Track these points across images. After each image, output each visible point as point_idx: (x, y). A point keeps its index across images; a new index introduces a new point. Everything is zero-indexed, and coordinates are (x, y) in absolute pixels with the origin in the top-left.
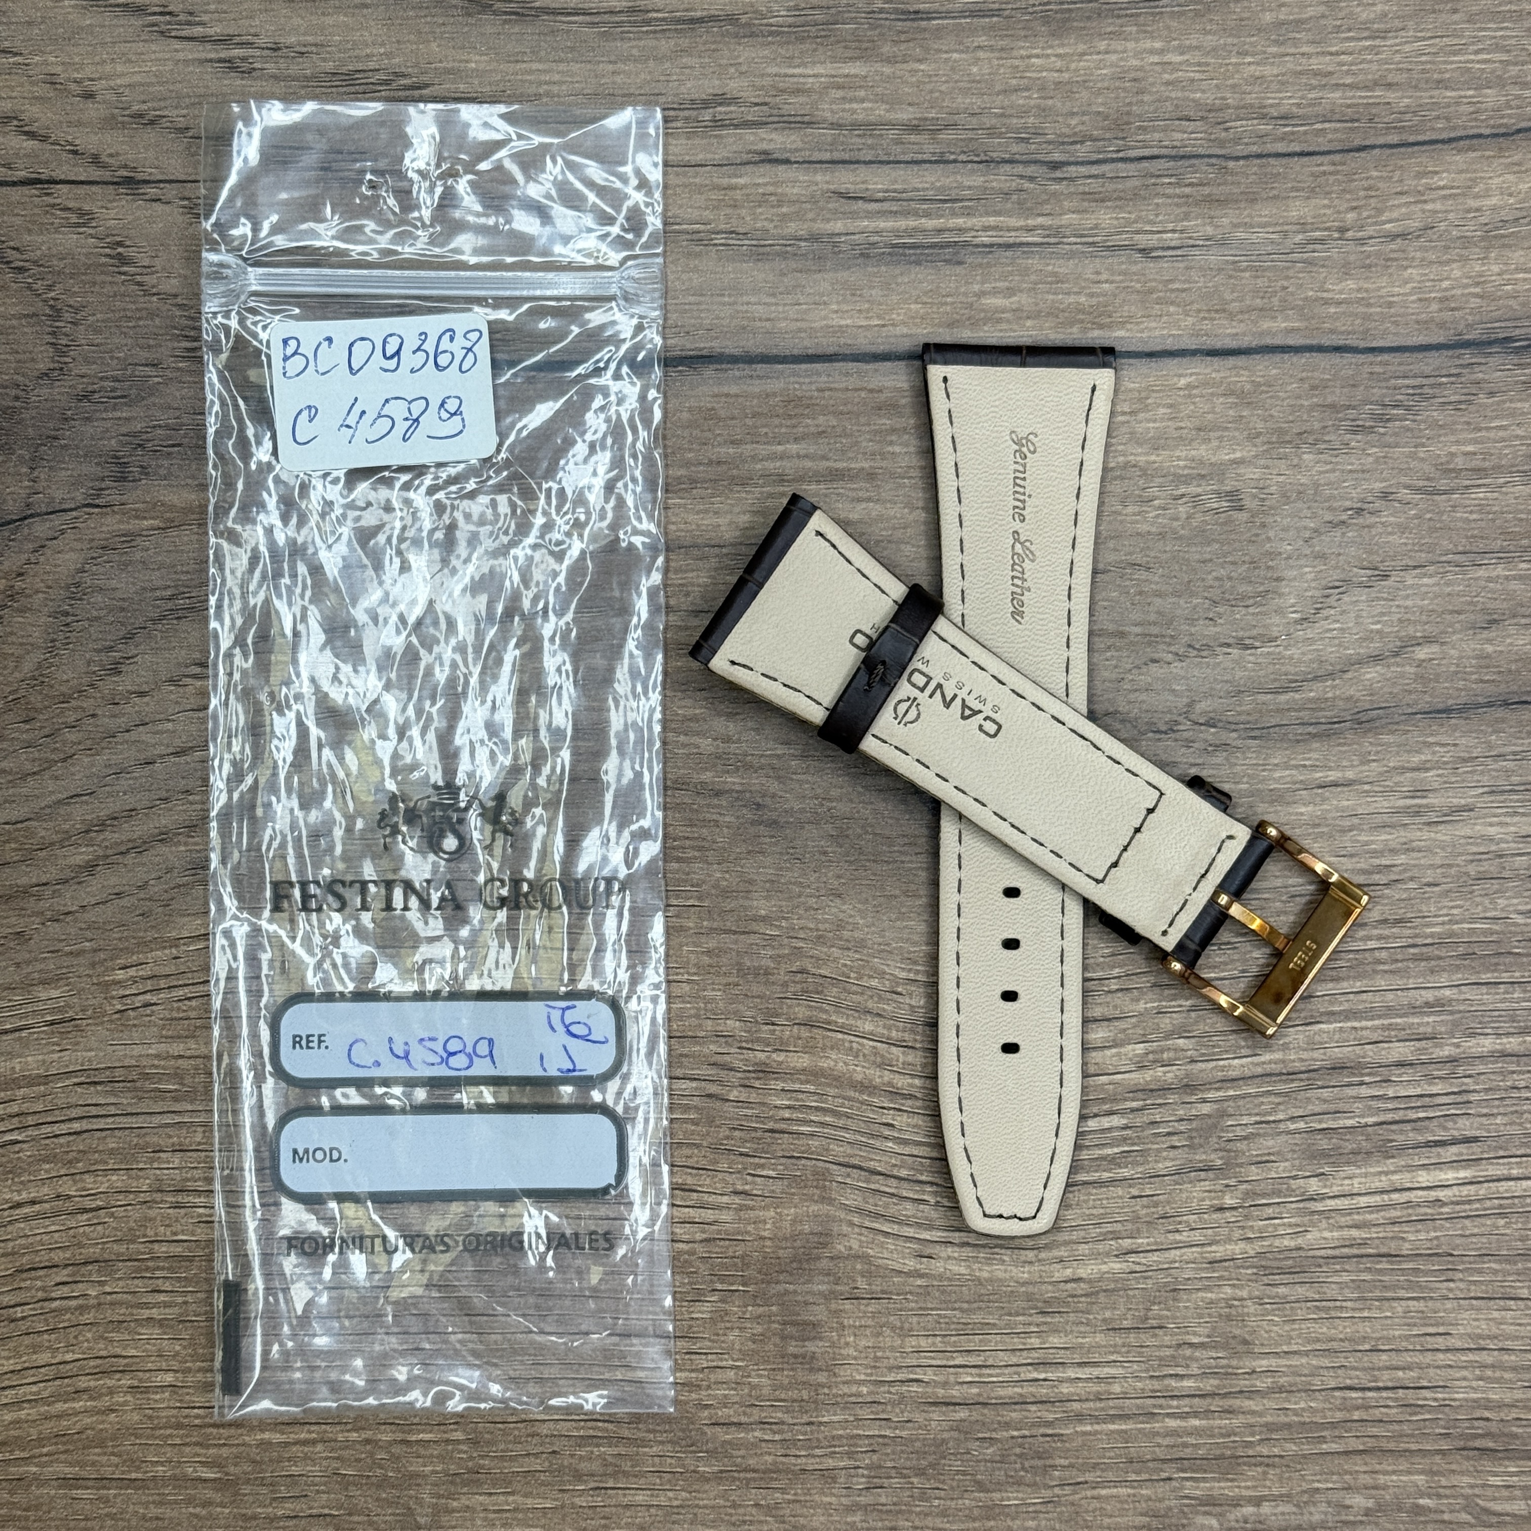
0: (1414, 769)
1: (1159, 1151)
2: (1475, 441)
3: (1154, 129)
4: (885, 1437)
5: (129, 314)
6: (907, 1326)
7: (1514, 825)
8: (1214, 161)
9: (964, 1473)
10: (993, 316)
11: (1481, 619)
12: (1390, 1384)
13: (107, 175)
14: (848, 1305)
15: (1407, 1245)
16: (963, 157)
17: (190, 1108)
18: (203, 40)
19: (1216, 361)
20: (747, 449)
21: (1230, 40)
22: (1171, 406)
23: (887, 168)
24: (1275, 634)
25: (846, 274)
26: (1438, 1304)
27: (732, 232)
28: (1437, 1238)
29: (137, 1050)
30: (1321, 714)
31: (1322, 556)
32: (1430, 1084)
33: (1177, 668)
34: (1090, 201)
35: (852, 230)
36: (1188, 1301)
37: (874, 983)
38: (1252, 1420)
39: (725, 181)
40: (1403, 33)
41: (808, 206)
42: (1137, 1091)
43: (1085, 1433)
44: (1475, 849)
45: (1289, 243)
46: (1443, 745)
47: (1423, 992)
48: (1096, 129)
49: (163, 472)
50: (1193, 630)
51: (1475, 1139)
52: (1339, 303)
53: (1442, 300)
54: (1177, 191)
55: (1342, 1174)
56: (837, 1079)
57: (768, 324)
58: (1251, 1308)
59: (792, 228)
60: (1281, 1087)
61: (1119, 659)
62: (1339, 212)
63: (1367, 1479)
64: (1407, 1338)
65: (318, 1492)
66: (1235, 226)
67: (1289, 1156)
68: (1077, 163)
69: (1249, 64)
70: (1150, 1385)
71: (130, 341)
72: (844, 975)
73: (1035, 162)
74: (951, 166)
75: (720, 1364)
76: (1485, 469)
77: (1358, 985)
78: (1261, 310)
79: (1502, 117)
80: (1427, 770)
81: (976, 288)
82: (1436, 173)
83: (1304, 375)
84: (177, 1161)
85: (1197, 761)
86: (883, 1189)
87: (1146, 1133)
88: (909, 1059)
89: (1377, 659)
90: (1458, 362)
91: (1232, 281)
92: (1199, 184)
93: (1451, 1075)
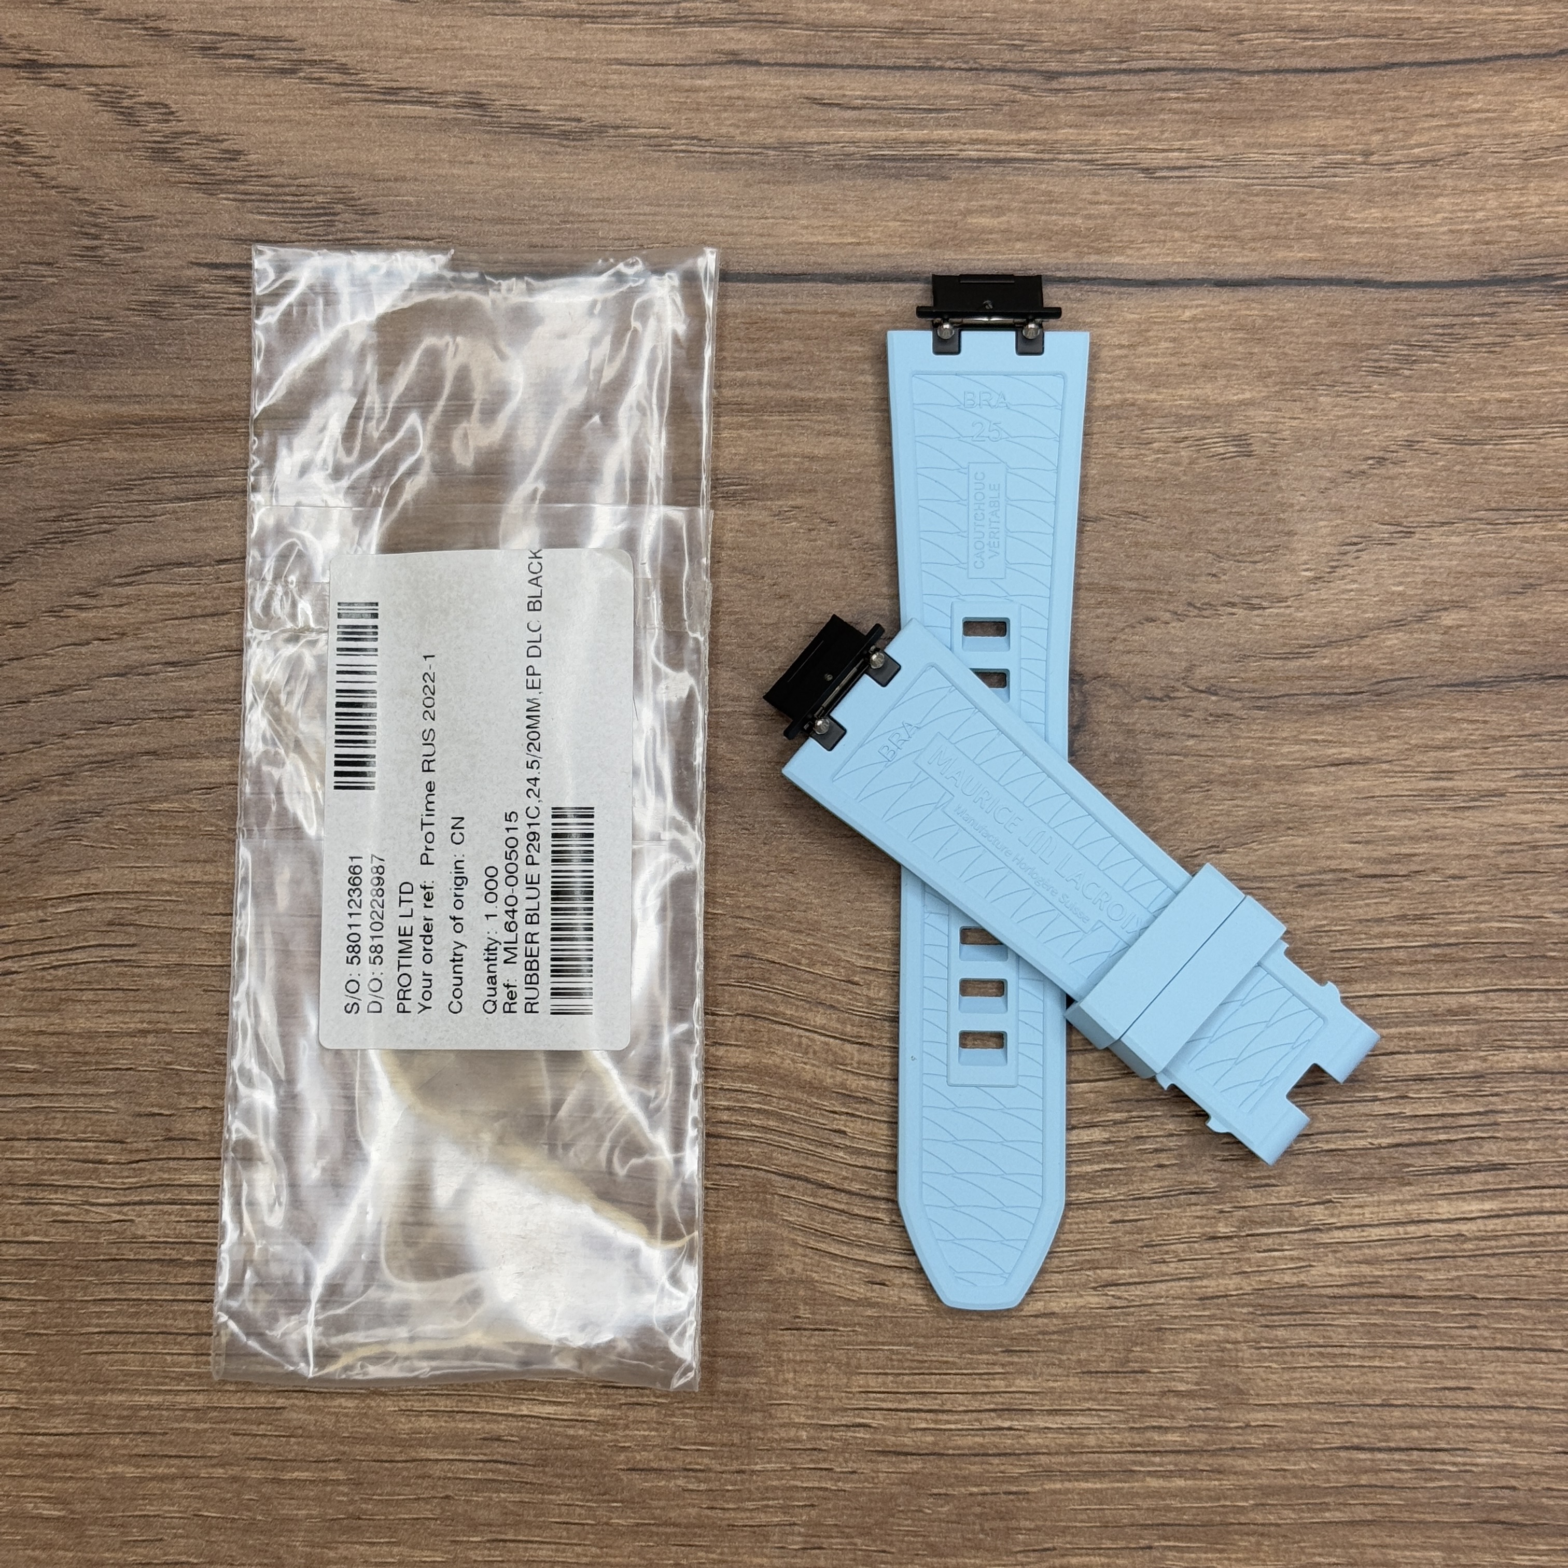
0: (1438, 748)
1: (1144, 1170)
2: (1510, 387)
3: (1161, 40)
4: (826, 1489)
5: (24, 207)
6: (854, 1362)
7: (1550, 812)
8: (1226, 75)
9: (915, 1534)
10: (979, 238)
11: (1516, 583)
12: (1403, 1445)
14: (787, 1337)
15: (1424, 1285)
16: (950, 64)
17: (50, 1091)
19: (1225, 293)
22: (1174, 340)
23: (866, 74)
24: (1286, 594)
25: (818, 186)
26: (1459, 1354)
27: (693, 138)
28: (1459, 1278)
30: (1335, 683)
31: (1340, 510)
32: (1452, 1102)
33: (1176, 629)
34: (1089, 115)
35: (826, 139)
36: (1175, 1342)
37: (828, 971)
38: (1245, 1482)
39: (687, 83)
41: (779, 112)
42: (1121, 1101)
43: (1054, 1492)
44: (1506, 839)
45: (1307, 167)
46: (1472, 722)
47: (1446, 998)
48: (1097, 37)
49: (53, 380)
50: (1194, 586)
51: (1503, 1166)
52: (1362, 233)
53: (1475, 232)
54: (1186, 106)
55: (1352, 1202)
56: (782, 1078)
57: (730, 239)
58: (1247, 1352)
59: (761, 135)
61: (1110, 616)
62: (1363, 134)
63: (1373, 1554)
64: (1424, 1391)
65: (175, 1536)
66: (1248, 146)
67: (1292, 1179)
68: (1075, 74)
70: (1129, 1437)
71: (23, 237)
72: (794, 960)
73: (1030, 71)
74: (937, 73)
75: (640, 1400)
76: (1521, 419)
77: (1372, 988)
78: (1275, 238)
79: (1544, 36)
80: (1454, 749)
81: (962, 205)
82: (1471, 94)
83: (1322, 310)
84: (32, 1151)
85: (1196, 732)
86: (831, 1204)
87: (1130, 1149)
88: (866, 1057)
89: (1398, 624)
90: (1493, 300)
91: (1244, 205)
92: (1210, 100)
93: (1477, 1093)
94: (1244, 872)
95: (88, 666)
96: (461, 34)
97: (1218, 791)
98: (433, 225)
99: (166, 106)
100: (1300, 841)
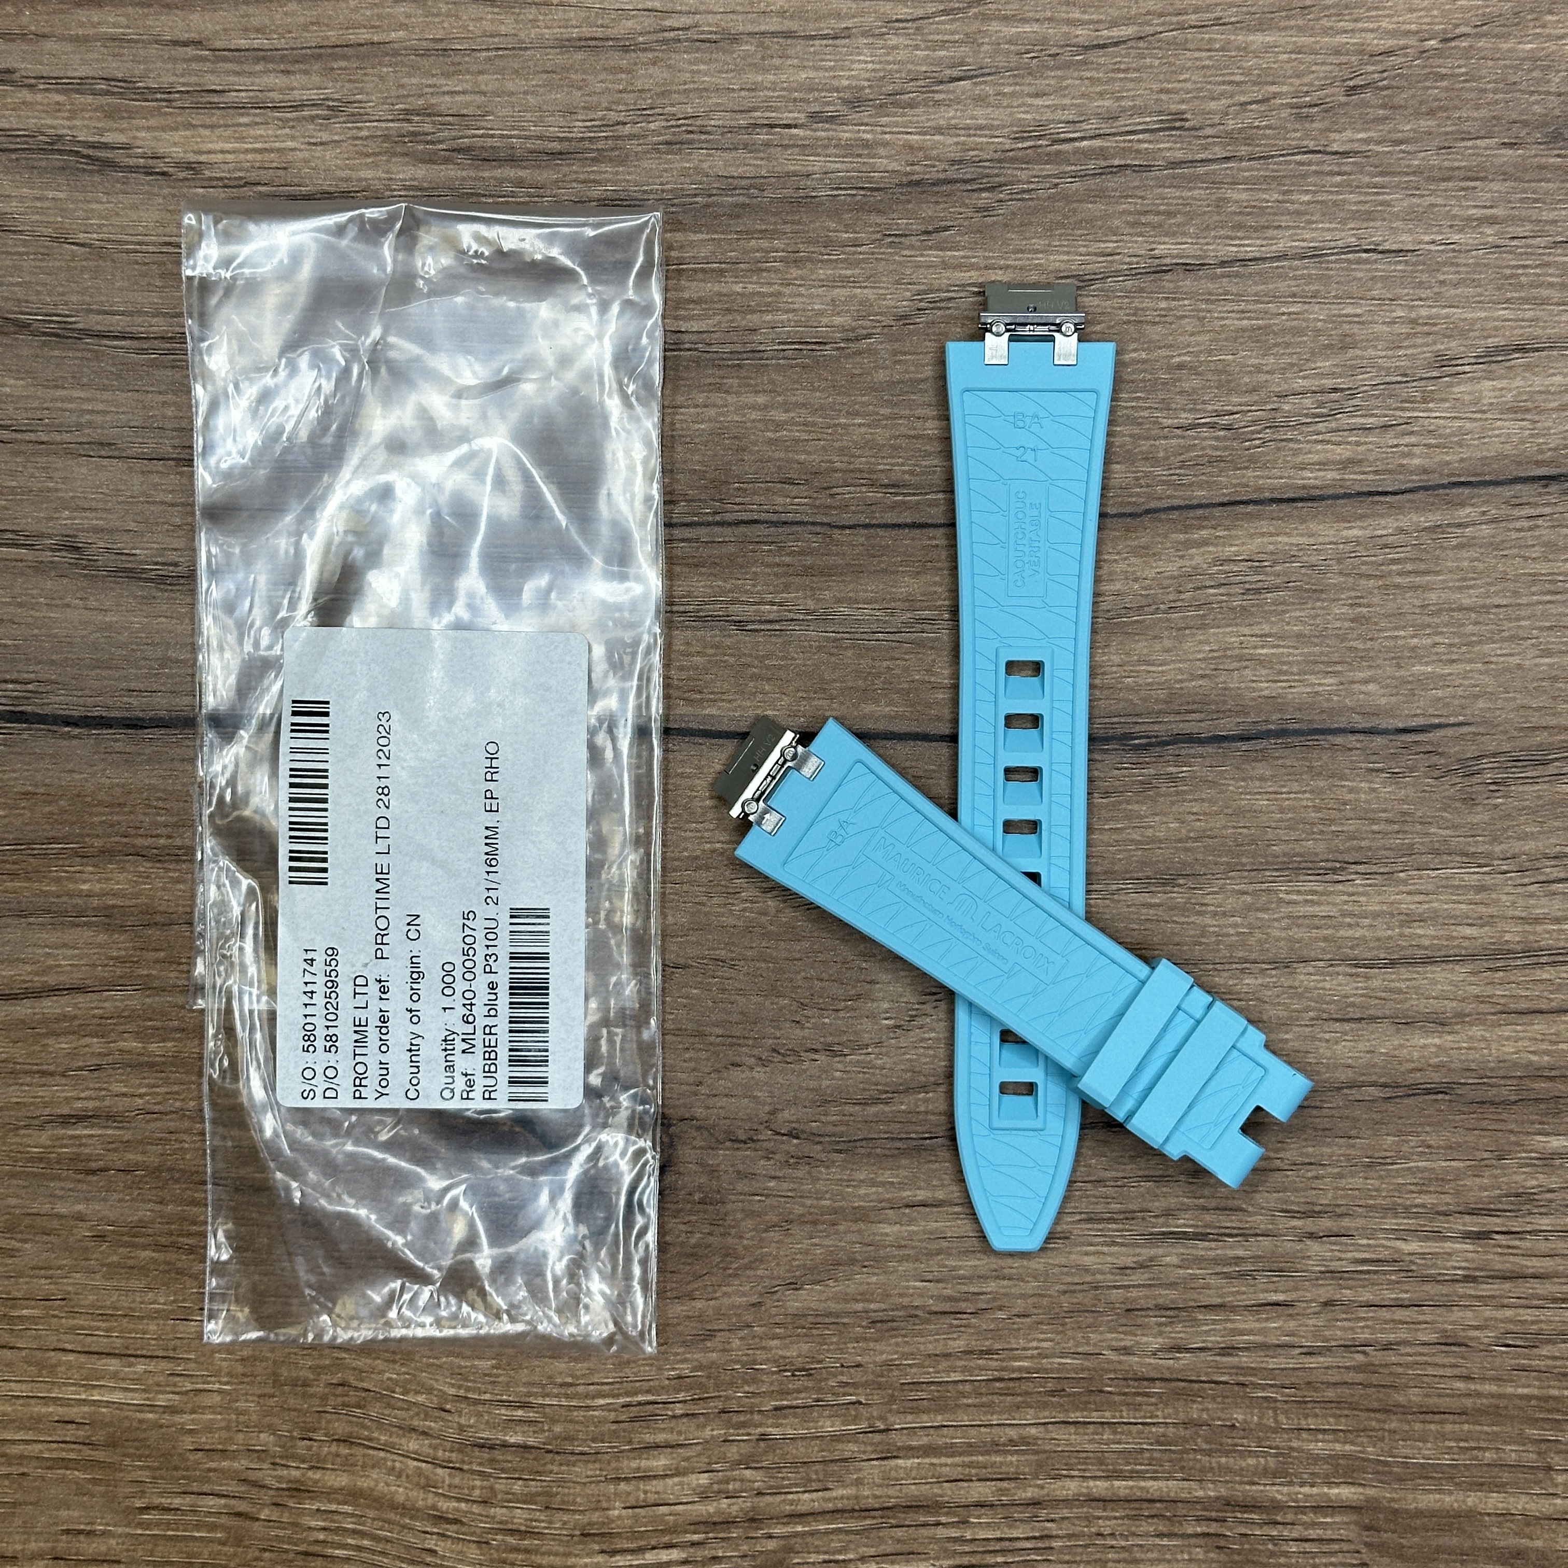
3: (754, 492)
7: (1112, 1255)
8: (818, 529)
21: (839, 399)
24: (867, 1041)
30: (911, 1128)
32: (1010, 1527)
33: (760, 1074)
37: (421, 1399)
42: (698, 1524)
44: (1069, 1280)
45: (896, 622)
47: (1008, 1430)
48: (692, 488)
50: (778, 1034)
54: (777, 560)
56: (376, 1500)
60: (853, 1525)
61: (697, 1060)
69: (860, 425)
72: (388, 1389)
77: (939, 1420)
79: (1132, 496)
85: (778, 1174)
88: (457, 1481)
91: (833, 659)
92: (802, 553)
93: (1034, 1518)
94: (821, 1306)
96: (56, 475)
97: (795, 1229)
98: (31, 668)
100: (874, 1279)
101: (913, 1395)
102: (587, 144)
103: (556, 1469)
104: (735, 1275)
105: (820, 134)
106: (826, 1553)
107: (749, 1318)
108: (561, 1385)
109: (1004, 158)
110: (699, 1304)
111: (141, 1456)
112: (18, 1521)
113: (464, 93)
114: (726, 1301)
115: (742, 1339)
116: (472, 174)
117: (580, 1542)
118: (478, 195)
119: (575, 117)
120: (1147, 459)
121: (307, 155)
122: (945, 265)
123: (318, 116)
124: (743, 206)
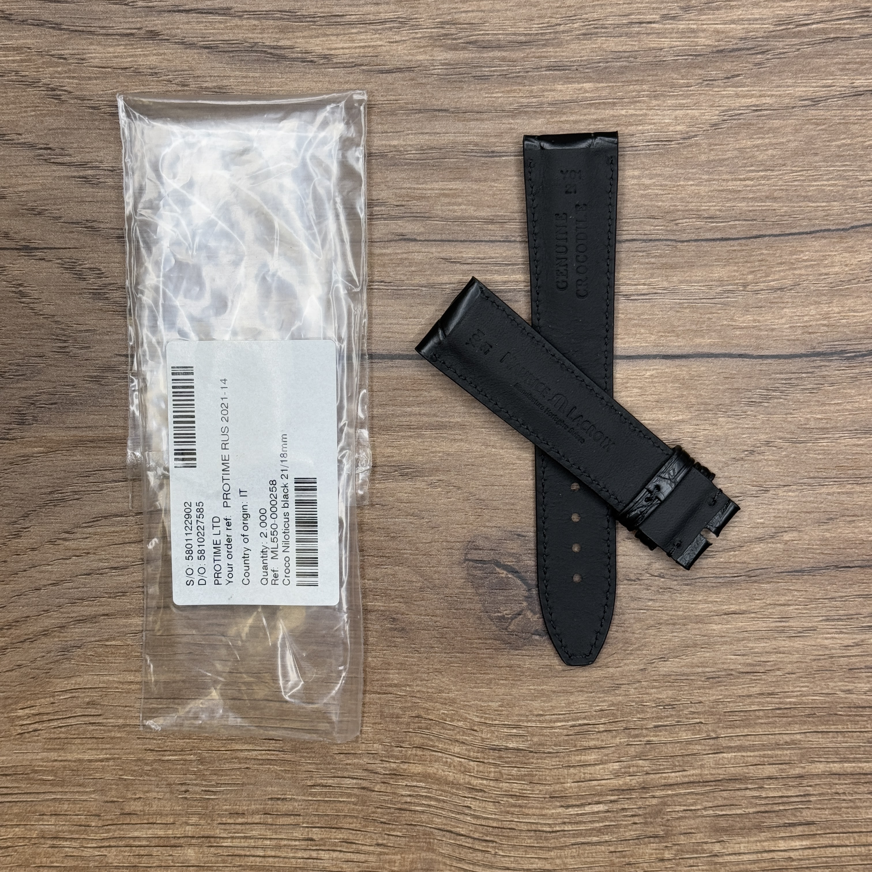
0: (781, 605)
1: (626, 826)
2: (822, 412)
3: (634, 225)
5: (26, 326)
7: (840, 639)
8: (669, 243)
11: (823, 517)
13: (13, 245)
17: (60, 790)
18: (69, 165)
19: (669, 362)
20: (389, 410)
21: (680, 171)
22: (641, 388)
23: (474, 245)
27: (382, 282)
29: (30, 757)
30: (726, 571)
32: (787, 790)
35: (453, 280)
37: (461, 724)
40: (784, 168)
41: (427, 266)
42: (614, 791)
44: (817, 653)
45: (713, 293)
46: (799, 591)
47: (784, 736)
49: (45, 419)
51: (813, 823)
52: (742, 328)
53: (804, 327)
54: (647, 260)
55: (734, 842)
56: (438, 779)
57: (402, 336)
59: (418, 280)
60: (699, 790)
62: (743, 275)
67: (703, 830)
69: (691, 185)
71: (26, 342)
72: (442, 719)
74: (512, 244)
76: (827, 429)
77: (746, 731)
78: (696, 332)
79: (843, 219)
80: (789, 605)
82: (802, 252)
83: (721, 371)
84: (53, 821)
85: (653, 598)
86: (464, 844)
87: (619, 815)
88: (481, 769)
89: (760, 540)
90: (813, 365)
91: (678, 314)
92: (660, 256)
93: (800, 785)
94: (679, 670)
95: (71, 570)
97: (664, 628)
99: (99, 270)
100: (708, 654)
101: (731, 718)
102: (540, 37)
103: (535, 761)
104: (631, 654)
105: (667, 26)
106: (684, 805)
107: (639, 677)
108: (537, 715)
109: (769, 36)
110: (611, 670)
111: (310, 757)
112: (245, 794)
113: (472, 11)
114: (627, 668)
115: (635, 688)
116: (477, 55)
117: (550, 801)
118: (481, 67)
119: (533, 22)
120: (851, 198)
121: (388, 48)
122: (737, 96)
123: (394, 27)
124: (626, 67)
